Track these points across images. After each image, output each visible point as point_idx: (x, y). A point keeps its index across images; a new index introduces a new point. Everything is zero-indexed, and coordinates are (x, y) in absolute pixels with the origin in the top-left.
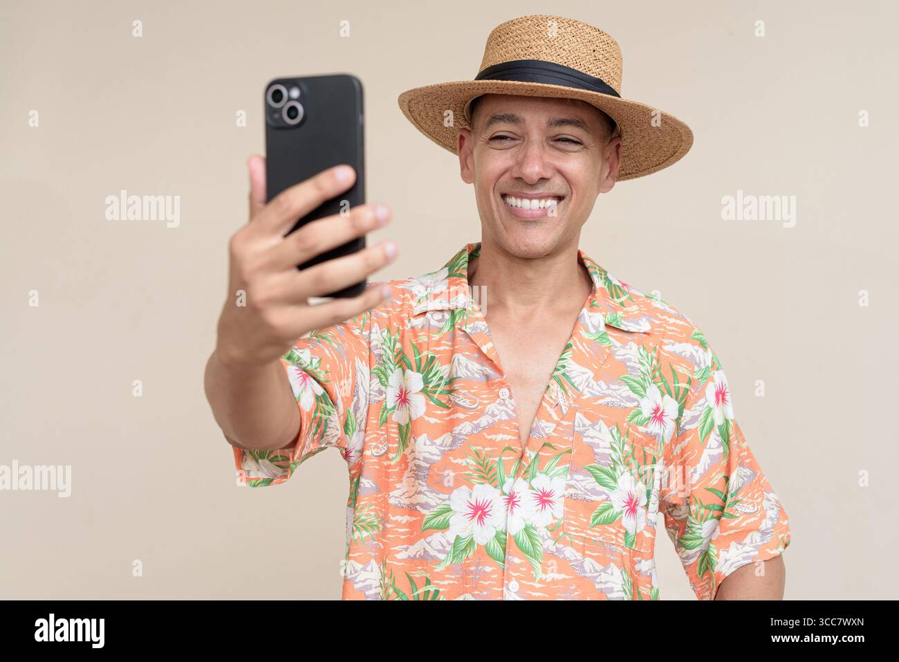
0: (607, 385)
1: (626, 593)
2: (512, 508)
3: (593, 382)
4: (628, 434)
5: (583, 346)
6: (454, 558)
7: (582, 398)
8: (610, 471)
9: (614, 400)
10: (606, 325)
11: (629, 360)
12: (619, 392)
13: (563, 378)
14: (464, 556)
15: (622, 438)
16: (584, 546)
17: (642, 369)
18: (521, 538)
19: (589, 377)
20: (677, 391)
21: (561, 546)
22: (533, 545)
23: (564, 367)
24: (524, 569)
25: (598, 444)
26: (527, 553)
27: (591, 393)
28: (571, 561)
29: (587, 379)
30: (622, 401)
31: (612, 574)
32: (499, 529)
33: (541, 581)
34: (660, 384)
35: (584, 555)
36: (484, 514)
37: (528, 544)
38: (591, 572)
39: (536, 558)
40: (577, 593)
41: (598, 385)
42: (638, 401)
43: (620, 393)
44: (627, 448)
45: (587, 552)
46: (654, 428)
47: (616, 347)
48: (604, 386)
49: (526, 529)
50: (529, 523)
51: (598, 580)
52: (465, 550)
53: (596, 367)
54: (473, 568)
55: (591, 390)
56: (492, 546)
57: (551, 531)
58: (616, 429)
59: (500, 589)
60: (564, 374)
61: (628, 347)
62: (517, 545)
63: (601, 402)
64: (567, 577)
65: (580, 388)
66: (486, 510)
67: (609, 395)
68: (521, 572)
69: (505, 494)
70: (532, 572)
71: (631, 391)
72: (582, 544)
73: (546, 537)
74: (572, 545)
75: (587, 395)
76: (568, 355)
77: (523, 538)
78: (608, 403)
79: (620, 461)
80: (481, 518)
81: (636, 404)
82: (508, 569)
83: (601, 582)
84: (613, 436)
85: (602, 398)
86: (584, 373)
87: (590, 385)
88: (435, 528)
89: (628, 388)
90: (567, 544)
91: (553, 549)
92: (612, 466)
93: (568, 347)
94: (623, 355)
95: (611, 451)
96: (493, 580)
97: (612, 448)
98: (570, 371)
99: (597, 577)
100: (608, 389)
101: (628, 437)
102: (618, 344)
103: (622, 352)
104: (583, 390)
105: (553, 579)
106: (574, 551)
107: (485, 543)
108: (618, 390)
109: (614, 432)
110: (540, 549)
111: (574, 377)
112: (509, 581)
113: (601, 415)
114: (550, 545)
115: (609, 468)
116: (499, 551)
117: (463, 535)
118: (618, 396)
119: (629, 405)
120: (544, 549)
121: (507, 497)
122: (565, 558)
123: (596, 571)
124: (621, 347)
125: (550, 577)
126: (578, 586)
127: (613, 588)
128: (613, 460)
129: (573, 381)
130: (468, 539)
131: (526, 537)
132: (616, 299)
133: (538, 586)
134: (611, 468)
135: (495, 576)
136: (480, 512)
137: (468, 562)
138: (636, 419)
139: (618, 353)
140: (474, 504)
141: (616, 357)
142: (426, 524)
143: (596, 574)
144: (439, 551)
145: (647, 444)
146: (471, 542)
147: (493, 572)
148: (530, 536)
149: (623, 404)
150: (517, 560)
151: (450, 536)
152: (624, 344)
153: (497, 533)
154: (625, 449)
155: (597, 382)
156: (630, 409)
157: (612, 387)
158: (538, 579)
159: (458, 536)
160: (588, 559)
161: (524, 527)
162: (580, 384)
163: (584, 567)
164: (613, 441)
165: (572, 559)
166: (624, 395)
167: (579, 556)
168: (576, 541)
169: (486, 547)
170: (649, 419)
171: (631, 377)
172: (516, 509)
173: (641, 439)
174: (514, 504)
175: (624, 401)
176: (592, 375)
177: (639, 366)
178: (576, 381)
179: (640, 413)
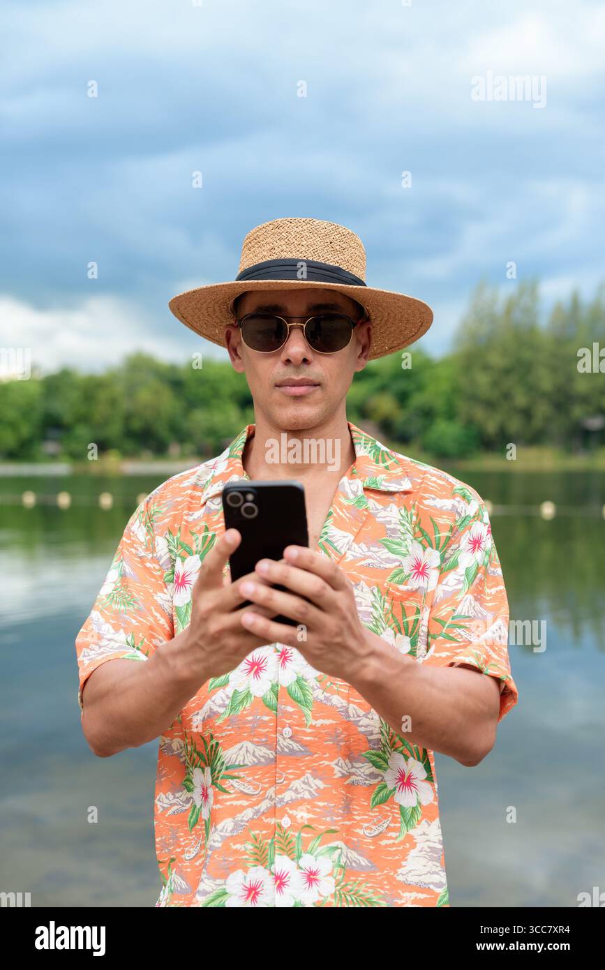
0: (367, 547)
1: (383, 735)
2: (283, 662)
3: (355, 545)
4: (388, 593)
5: (343, 512)
6: (231, 710)
7: (346, 561)
8: (373, 627)
9: (373, 561)
10: (365, 489)
11: (390, 522)
12: (378, 554)
13: (327, 544)
14: (241, 708)
15: (383, 597)
16: (349, 693)
17: (402, 529)
18: (293, 689)
19: (350, 540)
20: (437, 542)
21: (328, 695)
22: (304, 695)
23: (326, 533)
24: (296, 717)
25: (361, 603)
26: (299, 702)
27: (353, 556)
28: (338, 708)
29: (348, 543)
30: (381, 563)
31: (372, 719)
32: (274, 682)
33: (312, 727)
34: (420, 539)
35: (349, 702)
36: (260, 669)
37: (299, 694)
38: (354, 717)
39: (307, 706)
40: (343, 736)
41: (359, 547)
42: (399, 561)
43: (380, 556)
44: (387, 605)
45: (351, 699)
46: (415, 584)
47: (377, 509)
48: (365, 549)
49: (297, 681)
50: (300, 675)
51: (360, 723)
52: (242, 702)
53: (355, 530)
54: (250, 718)
55: (353, 553)
56: (268, 697)
57: (320, 681)
58: (376, 589)
59: (275, 736)
60: (327, 540)
61: (389, 509)
62: (290, 695)
63: (363, 563)
64: (334, 722)
65: (343, 552)
66: (262, 666)
67: (370, 557)
68: (294, 719)
69: (278, 651)
70: (304, 719)
71: (390, 553)
72: (347, 692)
73: (316, 688)
74: (338, 693)
75: (349, 557)
76: (331, 520)
77: (295, 688)
78: (369, 564)
79: (381, 617)
80: (257, 672)
81: (397, 564)
82: (281, 717)
83: (362, 726)
84: (374, 595)
85: (364, 559)
86: (345, 537)
87: (352, 549)
88: (219, 686)
89: (386, 550)
90: (333, 692)
91: (321, 697)
92: (375, 623)
93: (330, 515)
94: (383, 518)
95: (372, 610)
96: (270, 727)
97: (374, 606)
98: (334, 536)
99: (359, 721)
100: (369, 551)
101: (387, 596)
102: (380, 507)
103: (383, 514)
104: (345, 553)
105: (322, 725)
106: (340, 698)
107: (262, 695)
108: (377, 552)
109: (375, 591)
110: (310, 698)
111: (336, 542)
112: (284, 727)
113: (362, 576)
114: (319, 694)
115: (371, 625)
116: (274, 701)
117: (240, 690)
118: (378, 559)
119: (388, 566)
120: (314, 698)
121: (280, 654)
122: (332, 706)
123: (359, 716)
124: (382, 509)
125: (319, 722)
126: (345, 729)
127: (372, 731)
128: (375, 618)
129: (335, 545)
130: (246, 692)
131: (297, 688)
132: (381, 464)
133: (309, 731)
134: (374, 625)
135: (272, 724)
136: (256, 667)
137: (245, 712)
138: (397, 579)
139: (378, 516)
140: (251, 661)
141: (377, 519)
142: (211, 685)
143: (360, 719)
144: (220, 706)
145: (407, 599)
146: (248, 695)
147: (270, 721)
148: (301, 688)
149: (382, 566)
150: (290, 709)
151: (229, 691)
152: (386, 506)
153: (272, 685)
154: (385, 607)
155: (358, 544)
156: (391, 570)
157: (372, 549)
158: (309, 725)
159: (236, 690)
160: (352, 706)
161: (296, 679)
162: (342, 547)
163: (348, 712)
164: (374, 599)
165: (339, 706)
166: (384, 557)
167: (344, 703)
168: (343, 690)
169: (264, 699)
170: (409, 575)
171: (390, 539)
172: (287, 664)
173: (401, 596)
174: (286, 659)
175: (384, 562)
176: (351, 537)
177: (399, 527)
178: (338, 545)
179: (402, 571)
